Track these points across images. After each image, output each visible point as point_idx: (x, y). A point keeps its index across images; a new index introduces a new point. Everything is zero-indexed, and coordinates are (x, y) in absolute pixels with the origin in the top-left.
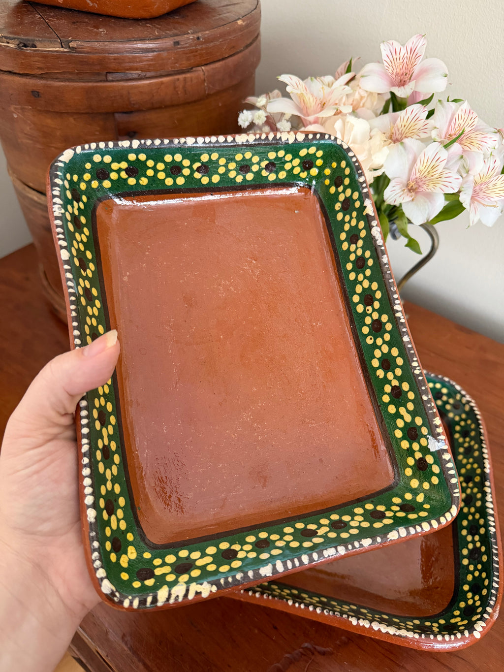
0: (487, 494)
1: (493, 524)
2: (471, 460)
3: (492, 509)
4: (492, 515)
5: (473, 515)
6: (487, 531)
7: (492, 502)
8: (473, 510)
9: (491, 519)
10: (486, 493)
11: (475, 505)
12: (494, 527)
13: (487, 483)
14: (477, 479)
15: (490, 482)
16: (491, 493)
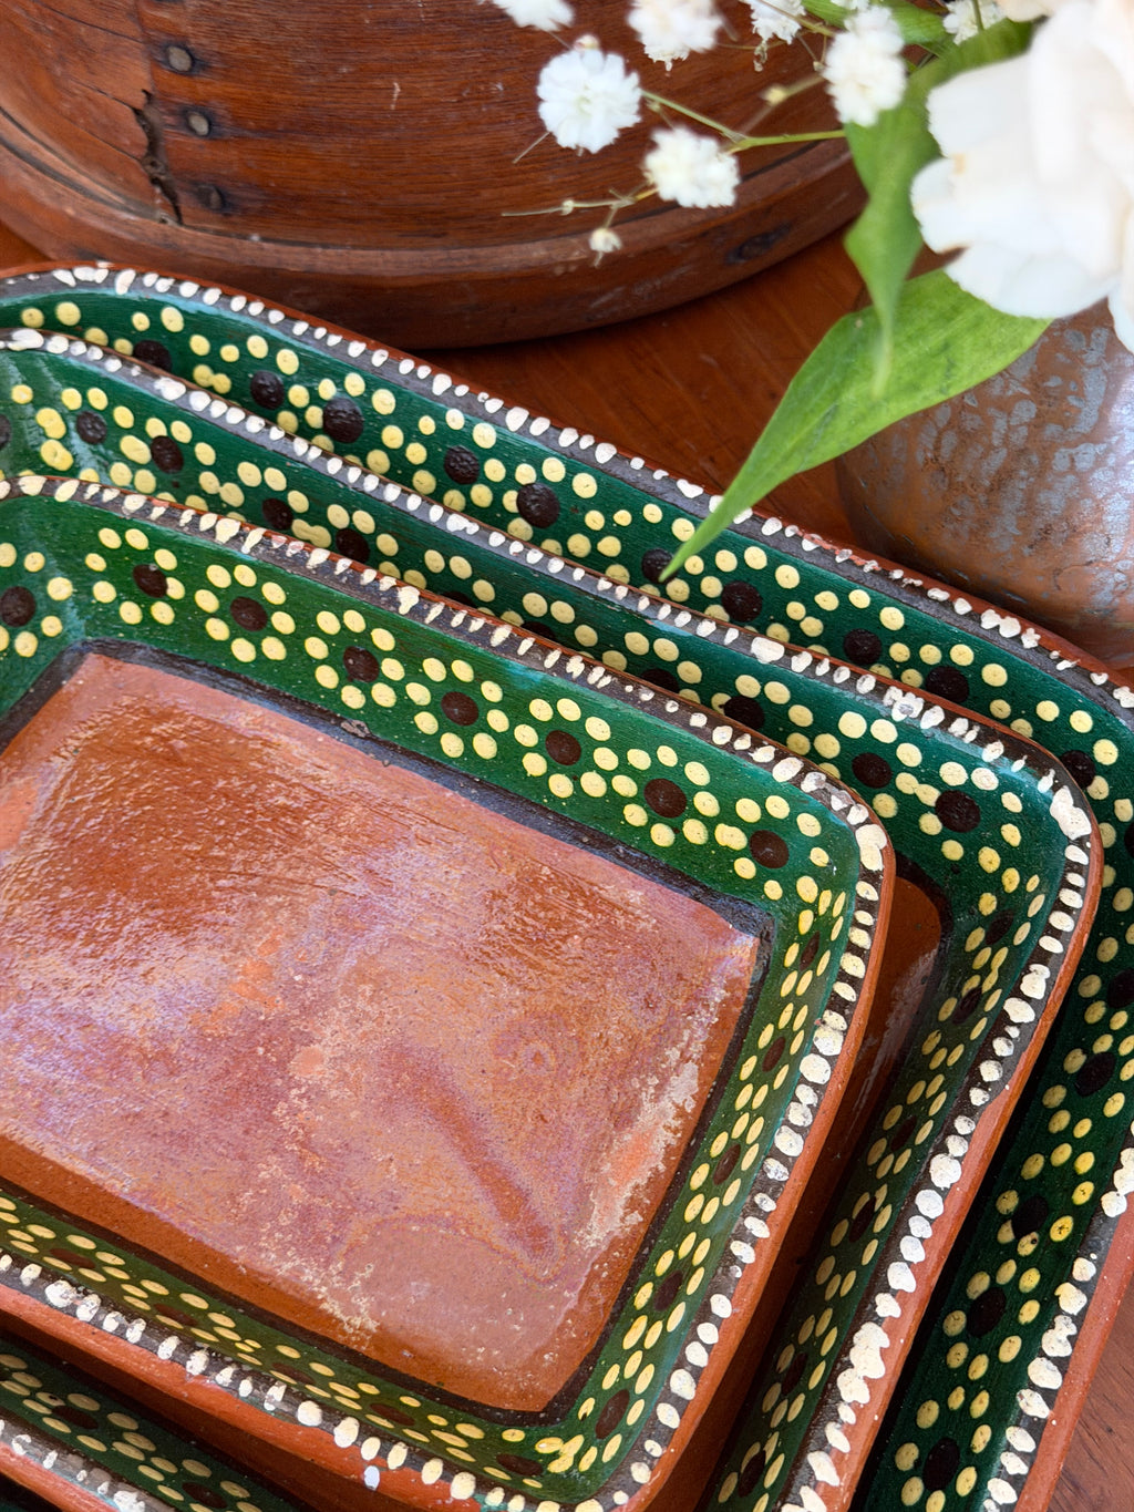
0: (1059, 1320)
1: (1014, 1465)
2: (1084, 1128)
3: (1049, 1396)
4: (1036, 1428)
5: (972, 1390)
6: (979, 1490)
7: (1061, 1364)
8: (980, 1367)
9: (1020, 1439)
10: (1060, 1312)
11: (997, 1348)
12: (1016, 1481)
13: (1084, 1269)
14: (1062, 1229)
15: (1099, 1264)
16: (1078, 1320)
